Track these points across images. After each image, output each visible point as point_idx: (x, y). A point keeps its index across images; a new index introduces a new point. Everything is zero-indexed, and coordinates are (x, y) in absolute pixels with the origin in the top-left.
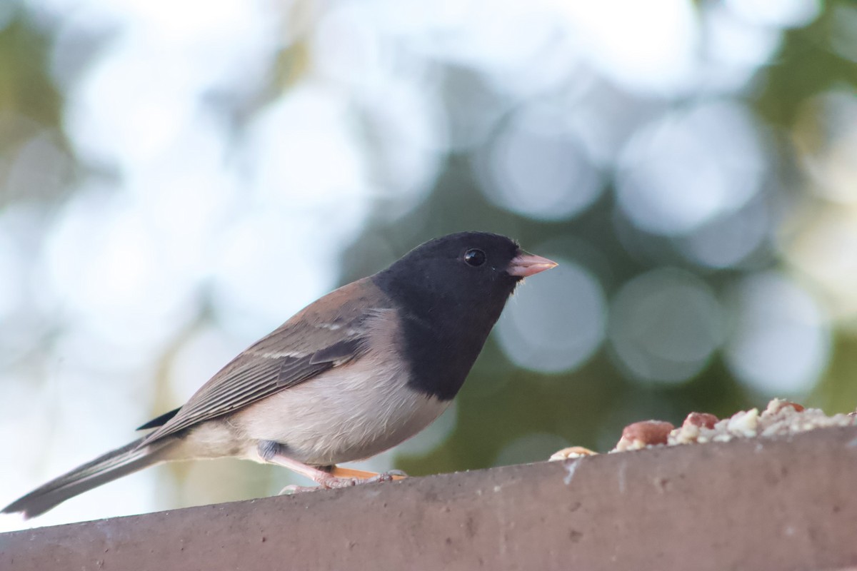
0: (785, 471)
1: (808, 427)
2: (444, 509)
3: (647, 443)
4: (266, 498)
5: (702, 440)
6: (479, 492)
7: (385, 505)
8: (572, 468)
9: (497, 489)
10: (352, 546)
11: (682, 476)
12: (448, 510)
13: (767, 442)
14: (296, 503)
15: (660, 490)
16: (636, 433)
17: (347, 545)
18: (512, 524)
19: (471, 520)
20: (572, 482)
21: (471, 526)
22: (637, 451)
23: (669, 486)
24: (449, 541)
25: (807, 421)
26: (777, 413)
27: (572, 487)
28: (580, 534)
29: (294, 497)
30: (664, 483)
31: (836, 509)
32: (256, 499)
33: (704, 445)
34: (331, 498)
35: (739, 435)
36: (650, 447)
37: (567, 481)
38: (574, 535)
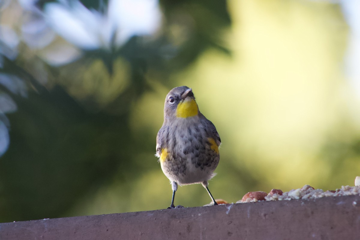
0: (312, 213)
1: (320, 196)
2: (179, 222)
3: (258, 200)
4: (108, 214)
5: (280, 199)
6: (193, 215)
7: (155, 219)
8: (229, 208)
9: (199, 215)
10: (142, 234)
11: (272, 213)
12: (180, 222)
13: (305, 201)
14: (120, 217)
15: (264, 218)
16: (254, 196)
17: (140, 234)
18: (205, 228)
19: (189, 226)
20: (229, 213)
21: (189, 229)
22: (255, 202)
23: (267, 216)
24: (180, 234)
25: (319, 194)
26: (306, 190)
27: (229, 215)
28: (232, 233)
29: (119, 215)
30: (265, 215)
31: (332, 228)
32: (104, 215)
33: (281, 201)
34: (134, 215)
35: (293, 198)
36: (259, 201)
37: (227, 213)
38: (229, 233)
